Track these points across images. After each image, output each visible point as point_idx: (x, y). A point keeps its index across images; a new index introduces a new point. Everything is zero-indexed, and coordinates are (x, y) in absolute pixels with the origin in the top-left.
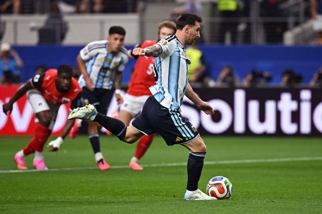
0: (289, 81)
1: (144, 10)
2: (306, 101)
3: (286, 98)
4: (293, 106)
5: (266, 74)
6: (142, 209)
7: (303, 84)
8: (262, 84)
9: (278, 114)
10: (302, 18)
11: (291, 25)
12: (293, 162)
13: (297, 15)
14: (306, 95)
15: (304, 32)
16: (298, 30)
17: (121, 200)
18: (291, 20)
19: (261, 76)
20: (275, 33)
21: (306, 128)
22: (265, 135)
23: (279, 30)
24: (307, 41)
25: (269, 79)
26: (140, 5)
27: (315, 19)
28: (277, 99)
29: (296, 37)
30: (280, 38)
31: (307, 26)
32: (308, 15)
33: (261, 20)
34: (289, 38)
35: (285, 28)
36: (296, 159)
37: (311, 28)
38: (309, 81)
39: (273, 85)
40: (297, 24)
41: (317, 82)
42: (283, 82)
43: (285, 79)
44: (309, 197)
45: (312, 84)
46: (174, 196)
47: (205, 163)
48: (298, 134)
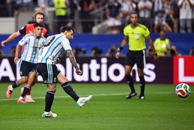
0: (95, 53)
1: (18, 15)
2: (104, 64)
3: (94, 62)
4: (98, 66)
5: (83, 49)
6: (17, 122)
7: (102, 55)
8: (81, 55)
9: (90, 71)
10: (102, 19)
11: (96, 23)
12: (98, 96)
13: (99, 18)
14: (104, 60)
15: (103, 27)
16: (100, 26)
17: (6, 117)
18: (96, 20)
19: (80, 50)
20: (87, 28)
21: (104, 78)
22: (83, 82)
23: (89, 26)
24: (104, 31)
25: (85, 52)
26: (16, 13)
27: (109, 20)
28: (89, 63)
29: (99, 29)
30: (90, 30)
31: (104, 23)
32: (105, 18)
33: (80, 20)
34: (95, 30)
35: (93, 25)
36: (99, 95)
37: (107, 25)
38: (105, 53)
39: (86, 55)
40: (99, 23)
41: (110, 54)
42: (92, 54)
43: (93, 52)
44: (106, 115)
45: (107, 55)
46: (35, 115)
47: (55, 97)
48: (100, 82)
